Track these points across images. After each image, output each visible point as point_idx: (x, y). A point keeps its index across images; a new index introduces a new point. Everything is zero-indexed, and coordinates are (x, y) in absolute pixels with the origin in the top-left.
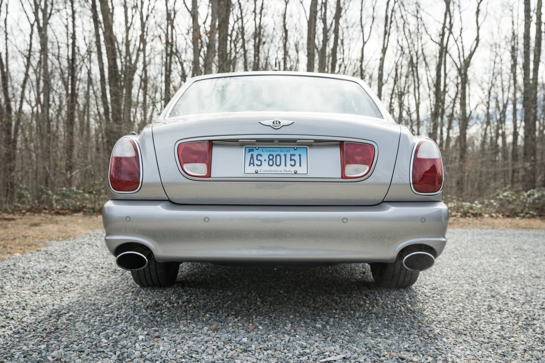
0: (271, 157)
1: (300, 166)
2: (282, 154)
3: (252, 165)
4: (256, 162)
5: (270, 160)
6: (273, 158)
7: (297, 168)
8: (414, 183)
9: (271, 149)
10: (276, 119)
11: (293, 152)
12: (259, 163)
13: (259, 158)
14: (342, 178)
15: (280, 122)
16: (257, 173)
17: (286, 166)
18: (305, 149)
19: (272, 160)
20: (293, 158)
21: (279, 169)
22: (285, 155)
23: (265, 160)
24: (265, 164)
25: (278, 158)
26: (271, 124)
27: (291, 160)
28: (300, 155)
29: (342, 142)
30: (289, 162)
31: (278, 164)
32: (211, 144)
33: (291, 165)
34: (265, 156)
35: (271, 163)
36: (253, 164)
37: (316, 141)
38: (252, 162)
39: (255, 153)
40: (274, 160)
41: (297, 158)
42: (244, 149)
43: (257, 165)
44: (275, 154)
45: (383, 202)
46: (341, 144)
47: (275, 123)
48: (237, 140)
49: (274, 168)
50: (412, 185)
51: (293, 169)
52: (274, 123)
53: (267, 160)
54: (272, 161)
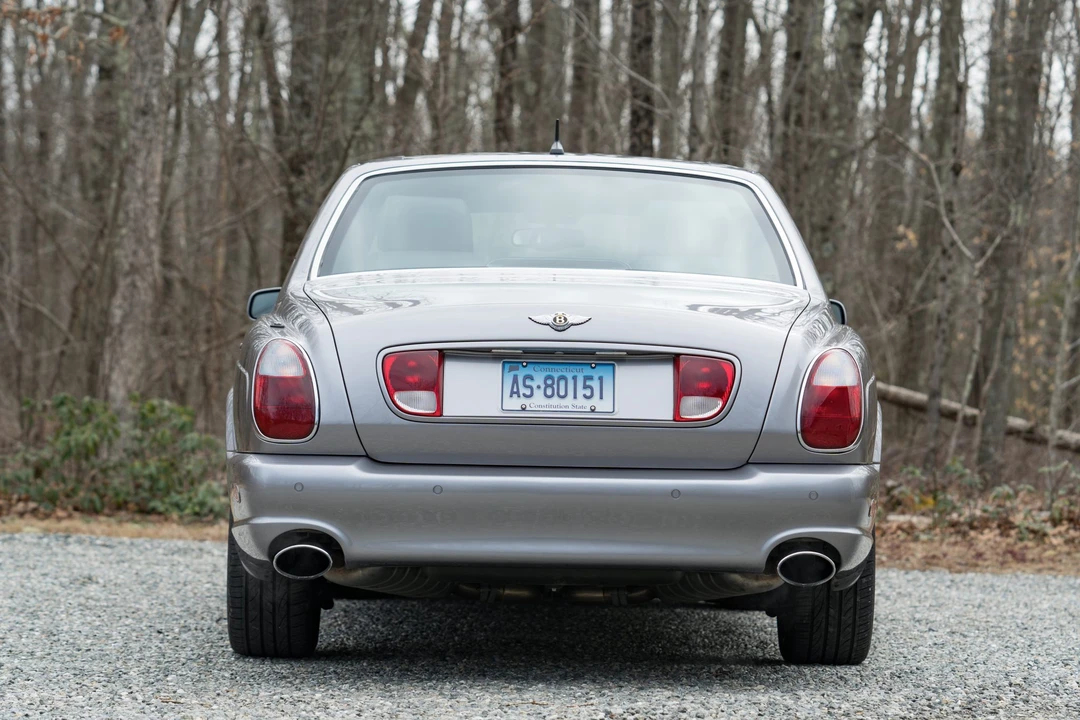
0: (549, 382)
1: (601, 398)
2: (569, 376)
3: (515, 396)
4: (523, 390)
5: (547, 386)
6: (553, 383)
7: (595, 401)
8: (803, 431)
9: (551, 367)
10: (560, 313)
11: (588, 371)
12: (528, 392)
13: (528, 382)
14: (674, 420)
15: (565, 319)
16: (524, 409)
17: (575, 397)
18: (611, 368)
19: (551, 386)
20: (588, 383)
21: (563, 402)
22: (575, 378)
23: (539, 387)
24: (539, 394)
25: (562, 383)
26: (550, 320)
27: (585, 387)
28: (601, 379)
29: (678, 355)
30: (581, 392)
31: (562, 393)
32: (443, 355)
33: (585, 396)
34: (539, 380)
35: (549, 392)
36: (518, 393)
37: (630, 353)
38: (515, 390)
39: (521, 373)
40: (555, 386)
41: (595, 384)
42: (501, 365)
43: (524, 395)
44: (556, 375)
45: (748, 463)
46: (675, 359)
47: (558, 320)
48: (489, 350)
49: (555, 401)
50: (800, 435)
51: (588, 404)
52: (555, 319)
53: (543, 386)
54: (551, 388)
